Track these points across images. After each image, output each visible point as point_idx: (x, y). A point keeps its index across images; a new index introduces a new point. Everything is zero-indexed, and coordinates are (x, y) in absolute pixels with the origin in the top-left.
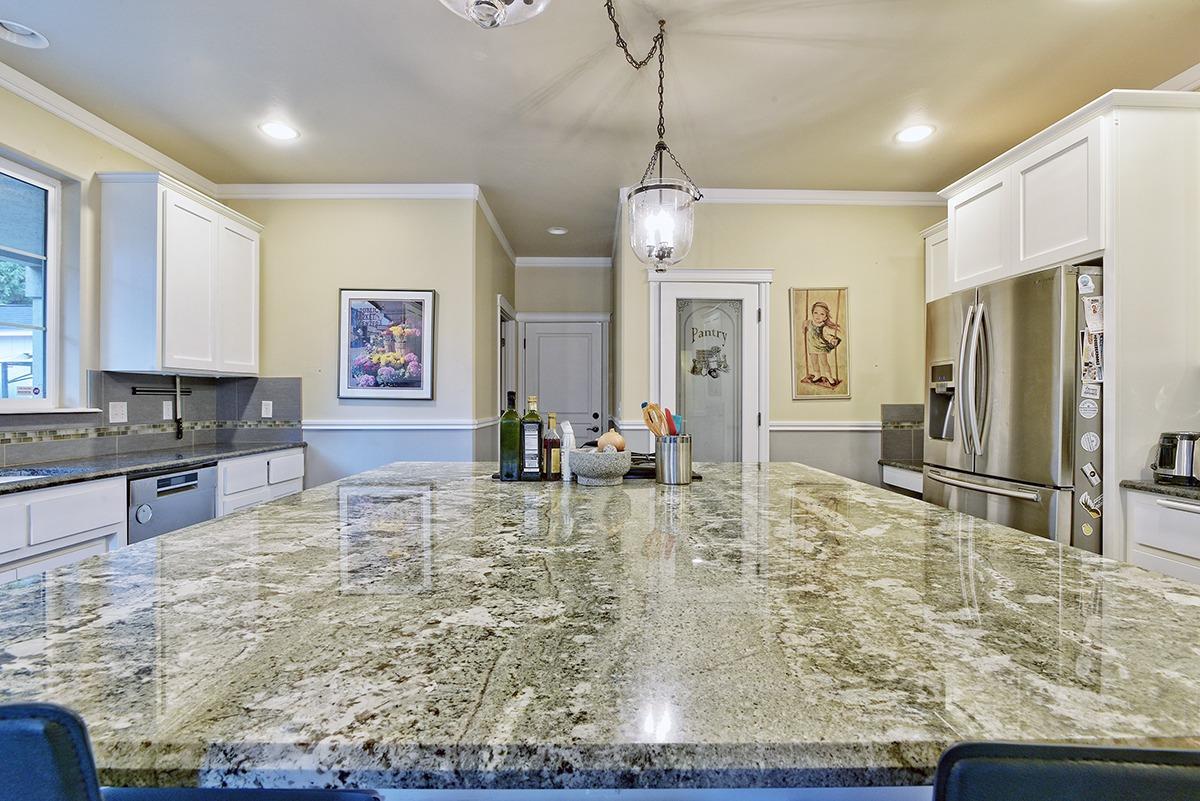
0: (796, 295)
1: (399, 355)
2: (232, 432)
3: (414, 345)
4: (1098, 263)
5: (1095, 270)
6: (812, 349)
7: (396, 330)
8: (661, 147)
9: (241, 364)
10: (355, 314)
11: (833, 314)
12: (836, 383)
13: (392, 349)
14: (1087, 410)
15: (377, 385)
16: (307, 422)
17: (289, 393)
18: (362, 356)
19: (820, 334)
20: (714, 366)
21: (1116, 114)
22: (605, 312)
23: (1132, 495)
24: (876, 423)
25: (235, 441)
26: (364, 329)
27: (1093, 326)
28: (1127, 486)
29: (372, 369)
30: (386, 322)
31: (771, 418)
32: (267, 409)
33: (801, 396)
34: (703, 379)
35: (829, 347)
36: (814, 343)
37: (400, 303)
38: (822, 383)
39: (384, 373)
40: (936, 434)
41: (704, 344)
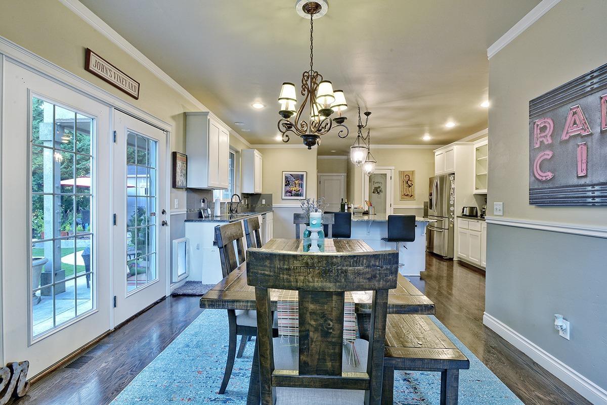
0: (401, 173)
1: (297, 188)
2: (255, 208)
3: (301, 185)
4: (454, 174)
5: (453, 175)
6: (405, 187)
7: (297, 182)
8: (369, 153)
9: (258, 190)
10: (286, 178)
11: (411, 177)
12: (412, 196)
13: (295, 187)
14: (451, 203)
15: (292, 196)
16: (274, 205)
17: (269, 198)
18: (288, 188)
19: (407, 183)
20: (379, 191)
21: (457, 146)
22: (345, 173)
23: (459, 218)
24: (423, 206)
25: (256, 210)
26: (289, 182)
27: (453, 187)
28: (457, 217)
29: (290, 192)
30: (294, 180)
31: (394, 205)
32: (264, 202)
33: (402, 199)
34: (376, 195)
35: (410, 186)
36: (406, 185)
37: (298, 175)
38: (408, 195)
39: (293, 192)
40: (431, 209)
41: (377, 185)
